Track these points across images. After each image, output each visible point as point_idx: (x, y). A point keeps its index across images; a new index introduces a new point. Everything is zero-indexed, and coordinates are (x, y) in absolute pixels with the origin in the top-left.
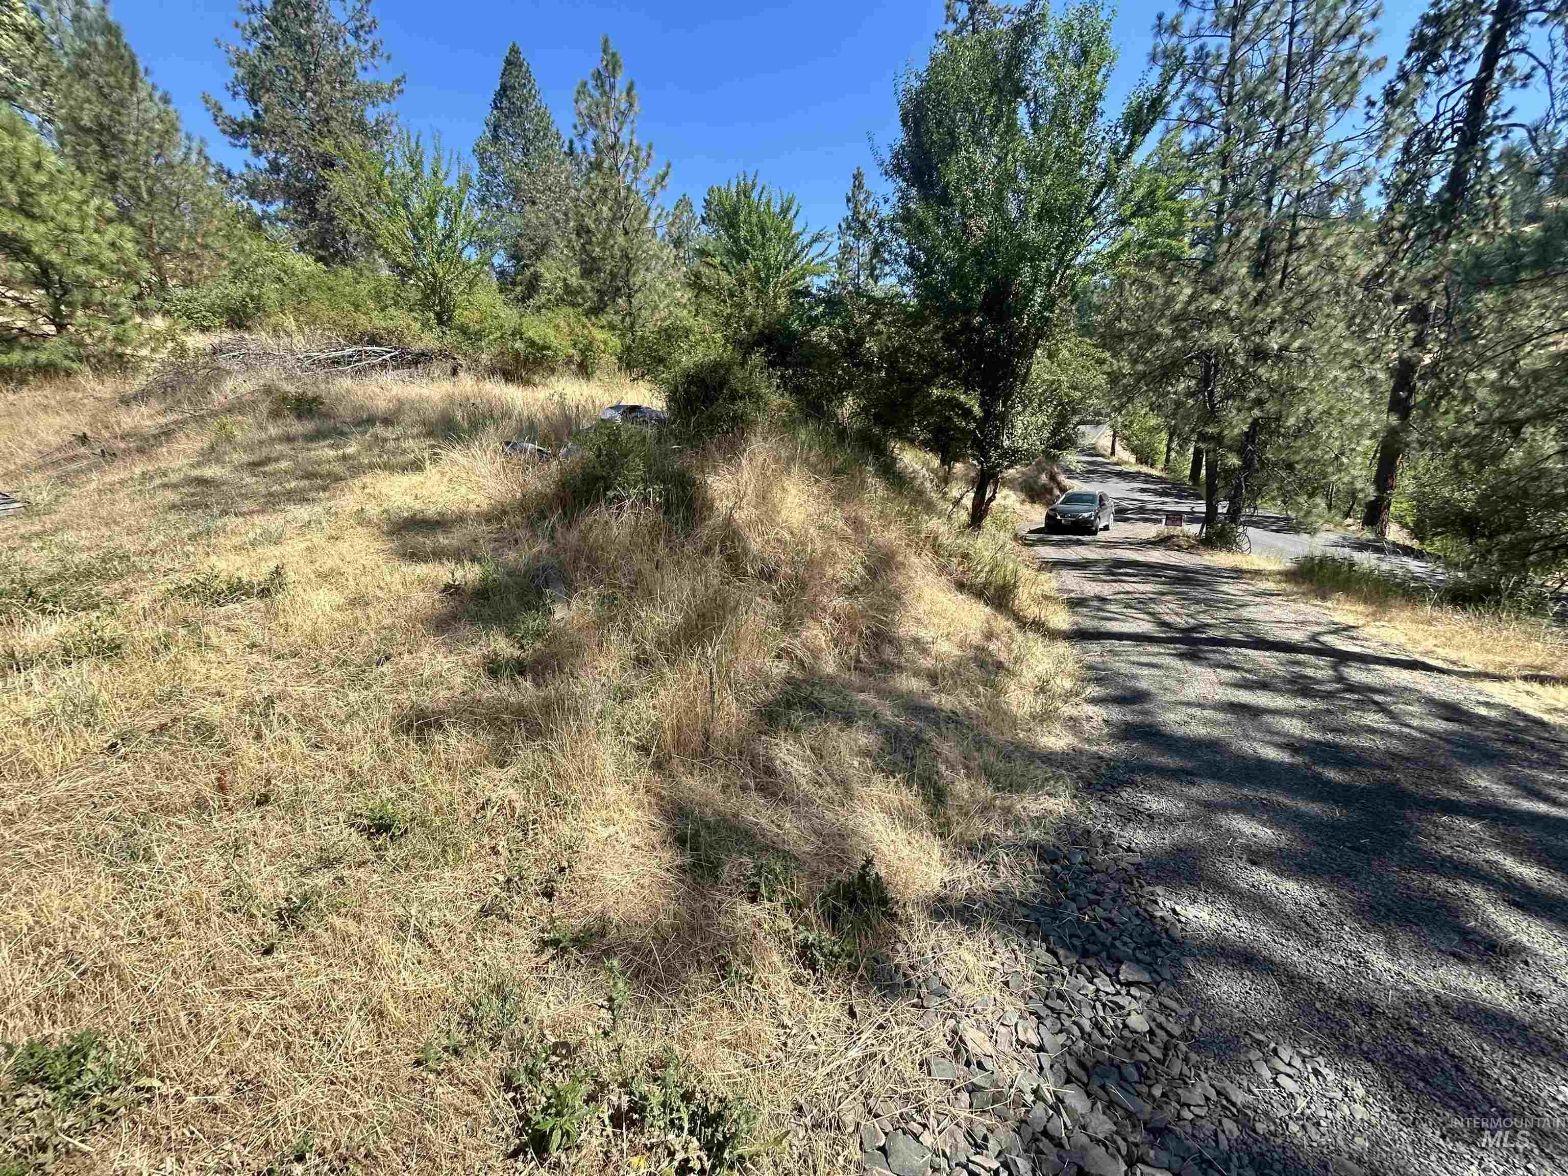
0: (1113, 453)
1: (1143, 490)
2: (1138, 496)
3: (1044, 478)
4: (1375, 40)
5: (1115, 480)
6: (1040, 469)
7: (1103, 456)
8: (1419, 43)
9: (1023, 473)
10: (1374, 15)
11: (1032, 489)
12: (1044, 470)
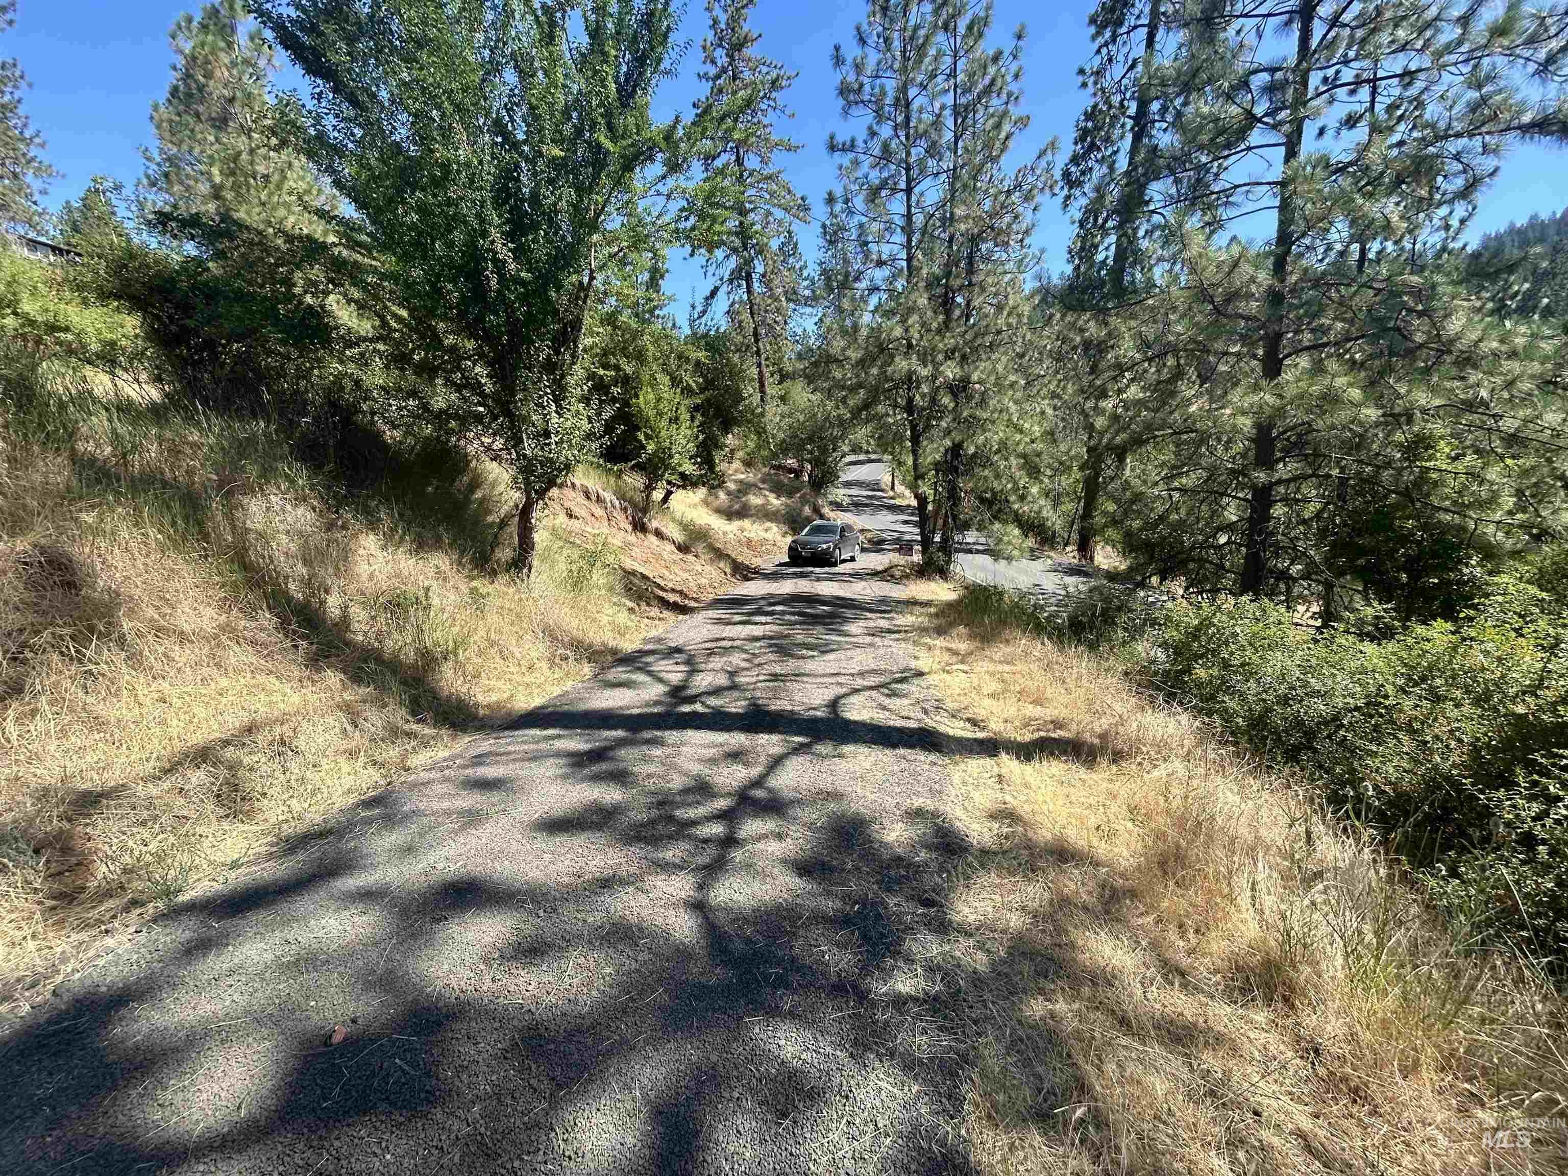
0: (893, 488)
1: (906, 522)
2: (898, 527)
3: (807, 510)
4: (1021, 99)
5: (885, 512)
6: (804, 501)
7: (882, 490)
8: (1084, 134)
9: (787, 506)
10: (1016, 76)
11: (794, 521)
12: (807, 502)
